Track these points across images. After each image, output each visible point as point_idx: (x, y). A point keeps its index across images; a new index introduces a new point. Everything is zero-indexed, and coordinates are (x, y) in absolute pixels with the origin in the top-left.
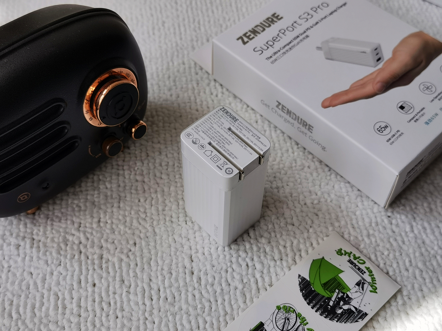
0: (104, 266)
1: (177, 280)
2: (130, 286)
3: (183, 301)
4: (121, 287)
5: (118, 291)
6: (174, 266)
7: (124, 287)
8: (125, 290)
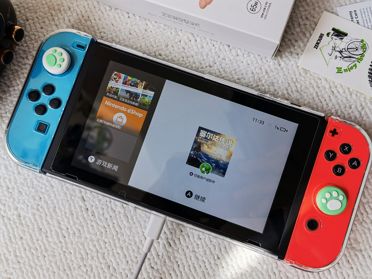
0: (23, 222)
1: (78, 218)
2: (47, 232)
3: (86, 233)
4: (40, 234)
5: (40, 238)
6: (73, 208)
7: (42, 234)
8: (44, 236)
